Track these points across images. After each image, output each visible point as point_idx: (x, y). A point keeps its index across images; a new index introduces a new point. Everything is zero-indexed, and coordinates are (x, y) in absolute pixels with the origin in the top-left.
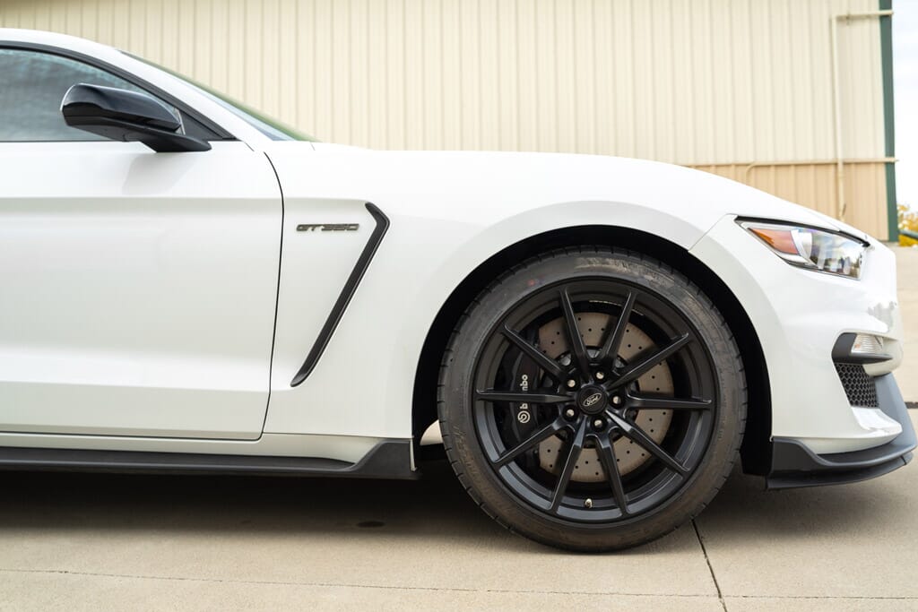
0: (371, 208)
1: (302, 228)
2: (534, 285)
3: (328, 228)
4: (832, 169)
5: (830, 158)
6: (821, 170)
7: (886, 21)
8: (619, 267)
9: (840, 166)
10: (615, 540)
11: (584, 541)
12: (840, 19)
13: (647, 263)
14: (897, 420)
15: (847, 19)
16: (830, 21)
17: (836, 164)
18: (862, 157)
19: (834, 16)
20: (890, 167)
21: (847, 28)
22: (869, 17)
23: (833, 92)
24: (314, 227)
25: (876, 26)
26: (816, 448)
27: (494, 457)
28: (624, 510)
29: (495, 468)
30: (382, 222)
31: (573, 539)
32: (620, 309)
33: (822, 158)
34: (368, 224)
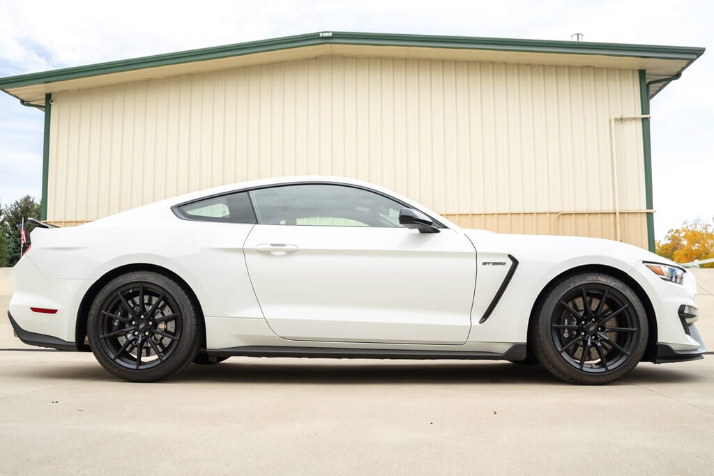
0: (510, 256)
1: (485, 264)
2: (573, 286)
3: (494, 264)
4: (612, 216)
5: (611, 210)
6: (605, 217)
7: (646, 122)
8: (603, 280)
9: (618, 214)
10: (603, 379)
11: (593, 380)
12: (616, 120)
13: (613, 278)
14: (699, 342)
15: (621, 120)
16: (610, 121)
17: (615, 213)
18: (631, 209)
19: (613, 118)
20: (650, 216)
21: (621, 126)
22: (635, 119)
23: (613, 166)
24: (489, 263)
25: (640, 124)
26: (674, 347)
27: (560, 350)
28: (606, 369)
29: (560, 353)
30: (515, 262)
31: (589, 379)
32: (603, 296)
33: (606, 210)
34: (510, 263)
